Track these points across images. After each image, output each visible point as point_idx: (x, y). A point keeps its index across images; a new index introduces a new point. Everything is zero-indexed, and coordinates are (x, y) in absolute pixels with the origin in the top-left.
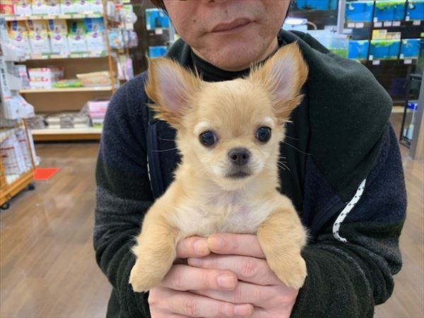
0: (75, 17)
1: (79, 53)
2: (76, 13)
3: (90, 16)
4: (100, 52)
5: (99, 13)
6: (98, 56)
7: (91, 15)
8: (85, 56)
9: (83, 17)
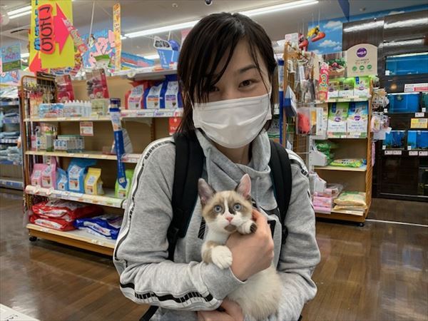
0: (340, 100)
1: (337, 134)
2: (342, 98)
3: (355, 100)
4: (360, 134)
5: (366, 97)
6: (358, 137)
7: (357, 99)
8: (342, 137)
9: (349, 101)
